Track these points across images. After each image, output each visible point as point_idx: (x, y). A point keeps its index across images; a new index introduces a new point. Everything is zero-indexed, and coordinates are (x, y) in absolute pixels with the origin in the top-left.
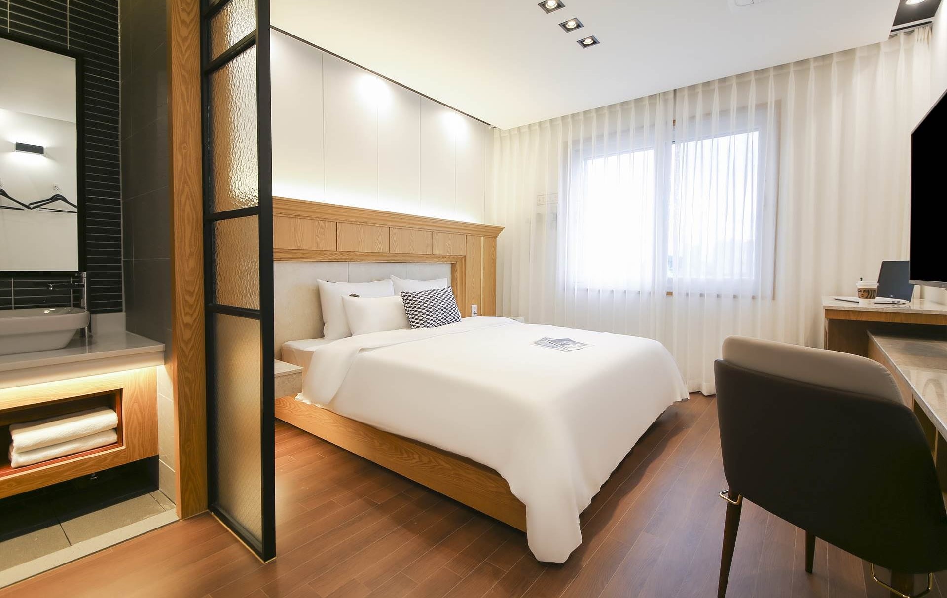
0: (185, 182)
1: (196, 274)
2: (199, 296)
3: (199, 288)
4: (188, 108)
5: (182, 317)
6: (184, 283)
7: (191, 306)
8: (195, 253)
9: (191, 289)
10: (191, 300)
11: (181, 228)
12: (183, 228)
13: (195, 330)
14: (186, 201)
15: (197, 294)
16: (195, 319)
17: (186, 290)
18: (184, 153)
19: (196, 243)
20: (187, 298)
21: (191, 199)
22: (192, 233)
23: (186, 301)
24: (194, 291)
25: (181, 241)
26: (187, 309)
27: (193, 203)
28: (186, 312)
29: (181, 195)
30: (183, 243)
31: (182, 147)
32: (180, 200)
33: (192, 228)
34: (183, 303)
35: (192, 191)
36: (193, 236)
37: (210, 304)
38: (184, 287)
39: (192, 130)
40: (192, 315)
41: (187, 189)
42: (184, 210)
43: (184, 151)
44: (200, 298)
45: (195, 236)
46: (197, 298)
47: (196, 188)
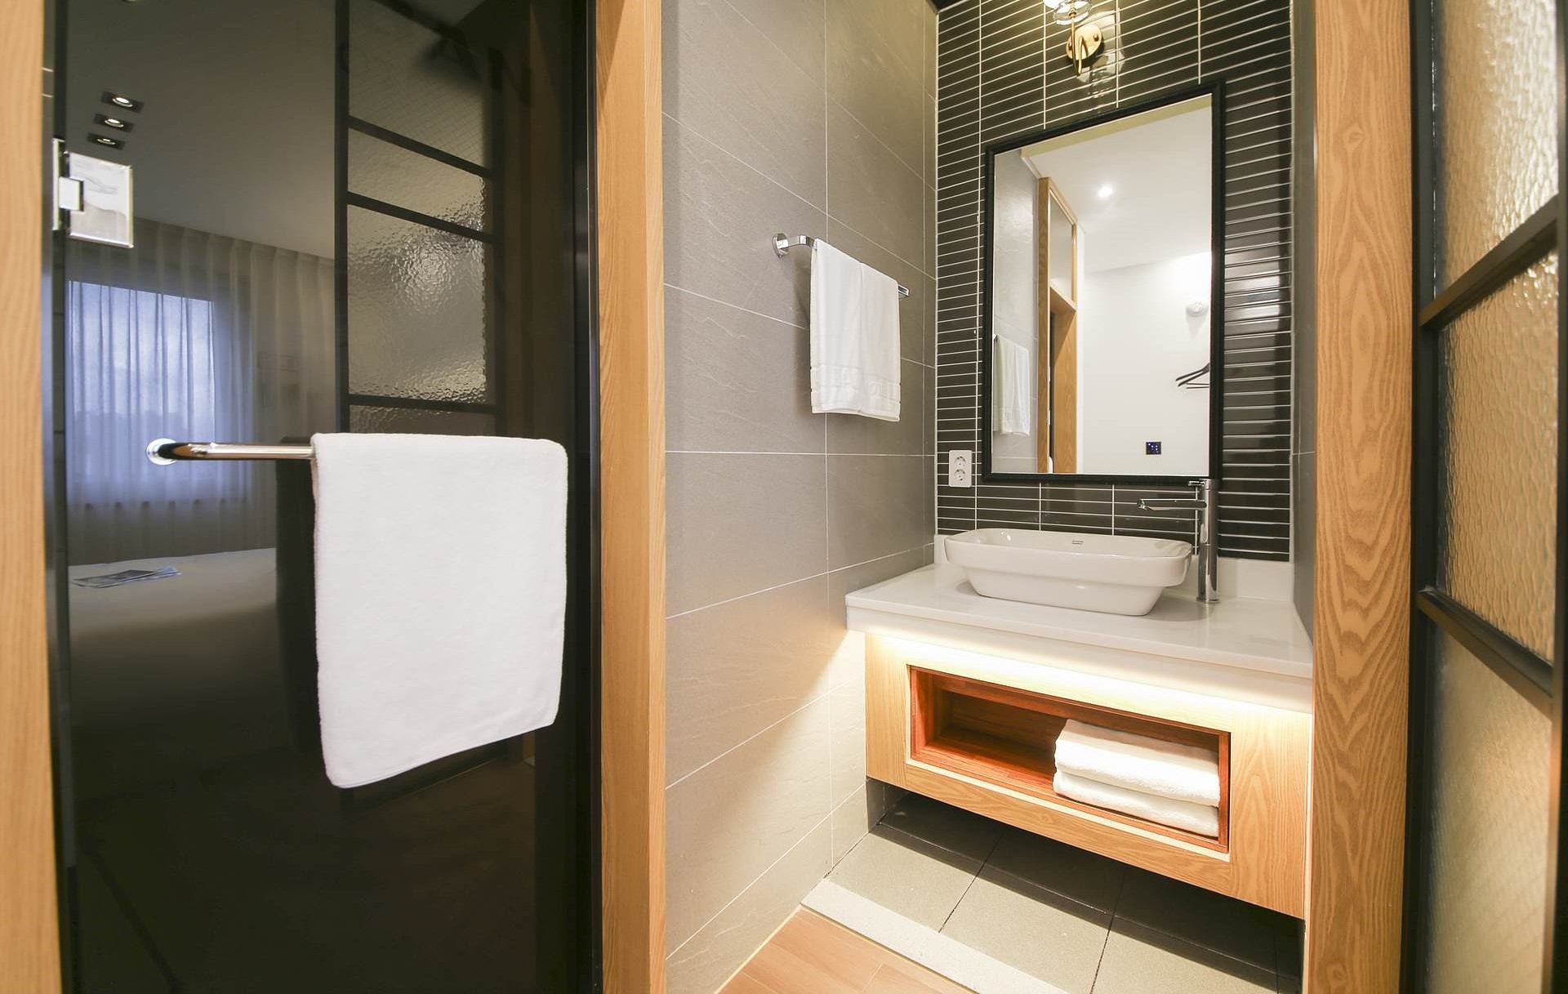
0: (1355, 232)
1: (1384, 492)
2: (1393, 559)
3: (1393, 536)
4: (1365, 20)
5: (1333, 612)
6: (1344, 516)
7: (1365, 585)
8: (1382, 429)
9: (1365, 535)
10: (1367, 569)
11: (1339, 366)
12: (1344, 364)
13: (1373, 655)
14: (1355, 284)
15: (1385, 551)
16: (1378, 626)
17: (1348, 537)
18: (1350, 155)
19: (1388, 403)
20: (1353, 560)
21: (1371, 275)
22: (1372, 375)
23: (1349, 569)
24: (1376, 543)
25: (1338, 402)
26: (1352, 593)
27: (1379, 288)
28: (1346, 600)
29: (1341, 271)
30: (1344, 402)
31: (1346, 136)
32: (1338, 287)
33: (1375, 360)
34: (1338, 574)
35: (1376, 250)
36: (1376, 384)
37: (1428, 589)
38: (1342, 527)
39: (1376, 78)
40: (1366, 612)
41: (1359, 250)
42: (1348, 314)
43: (1351, 148)
44: (1397, 564)
45: (1382, 381)
46: (1386, 564)
47: (1390, 241)
